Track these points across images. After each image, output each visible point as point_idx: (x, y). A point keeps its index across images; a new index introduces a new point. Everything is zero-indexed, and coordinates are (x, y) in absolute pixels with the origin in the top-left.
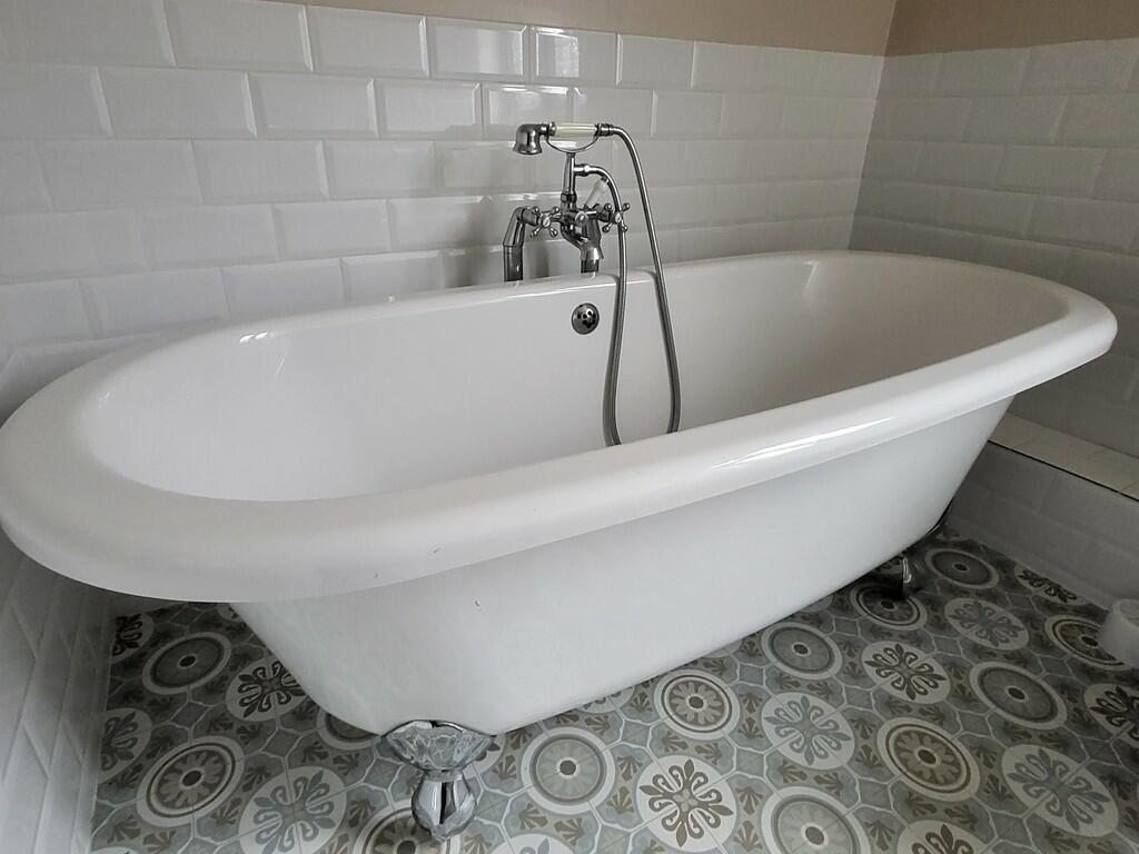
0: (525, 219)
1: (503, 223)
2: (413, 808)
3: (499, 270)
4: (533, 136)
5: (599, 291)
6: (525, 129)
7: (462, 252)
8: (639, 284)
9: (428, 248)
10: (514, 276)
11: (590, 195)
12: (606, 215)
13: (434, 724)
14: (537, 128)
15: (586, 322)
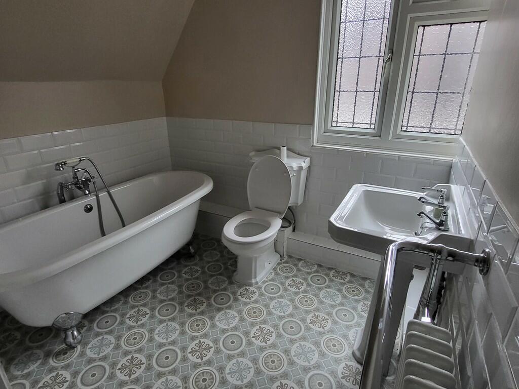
0: (62, 186)
1: (55, 186)
2: (66, 345)
3: (57, 200)
4: (60, 166)
5: (91, 200)
6: (57, 164)
7: (42, 197)
8: (103, 195)
9: (30, 198)
10: (62, 201)
11: (82, 177)
12: (87, 180)
13: (67, 314)
14: (61, 163)
15: (89, 209)
